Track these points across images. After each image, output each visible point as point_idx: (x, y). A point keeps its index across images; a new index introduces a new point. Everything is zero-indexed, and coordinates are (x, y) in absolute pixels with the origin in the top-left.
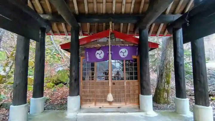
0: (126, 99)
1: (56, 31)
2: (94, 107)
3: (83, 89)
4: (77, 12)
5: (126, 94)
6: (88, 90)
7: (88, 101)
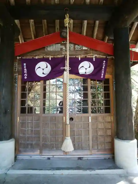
2: (39, 157)
3: (22, 127)
7: (30, 147)
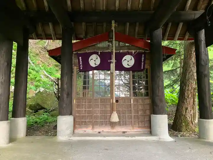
0: (133, 122)
1: (41, 34)
2: (92, 131)
3: (77, 108)
4: (70, 9)
5: (133, 114)
6: (84, 109)
7: (84, 124)
